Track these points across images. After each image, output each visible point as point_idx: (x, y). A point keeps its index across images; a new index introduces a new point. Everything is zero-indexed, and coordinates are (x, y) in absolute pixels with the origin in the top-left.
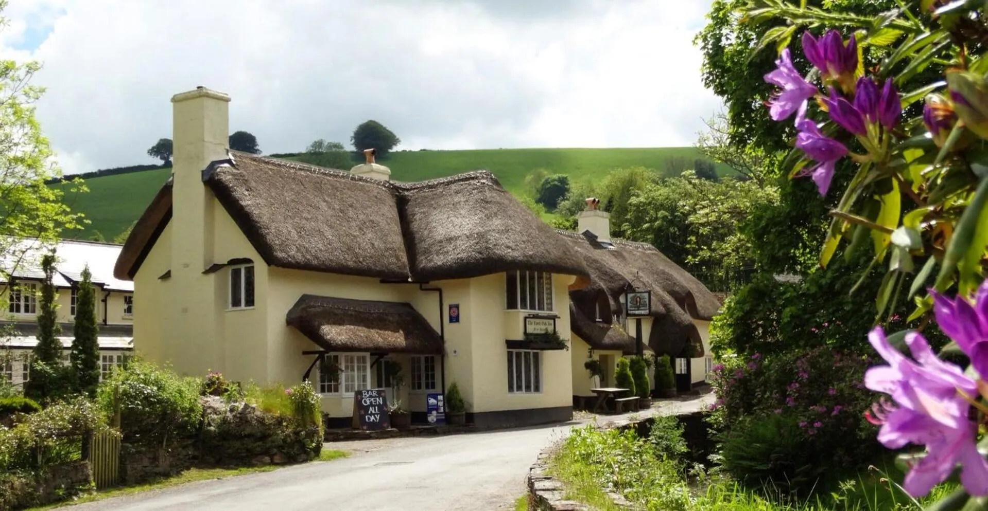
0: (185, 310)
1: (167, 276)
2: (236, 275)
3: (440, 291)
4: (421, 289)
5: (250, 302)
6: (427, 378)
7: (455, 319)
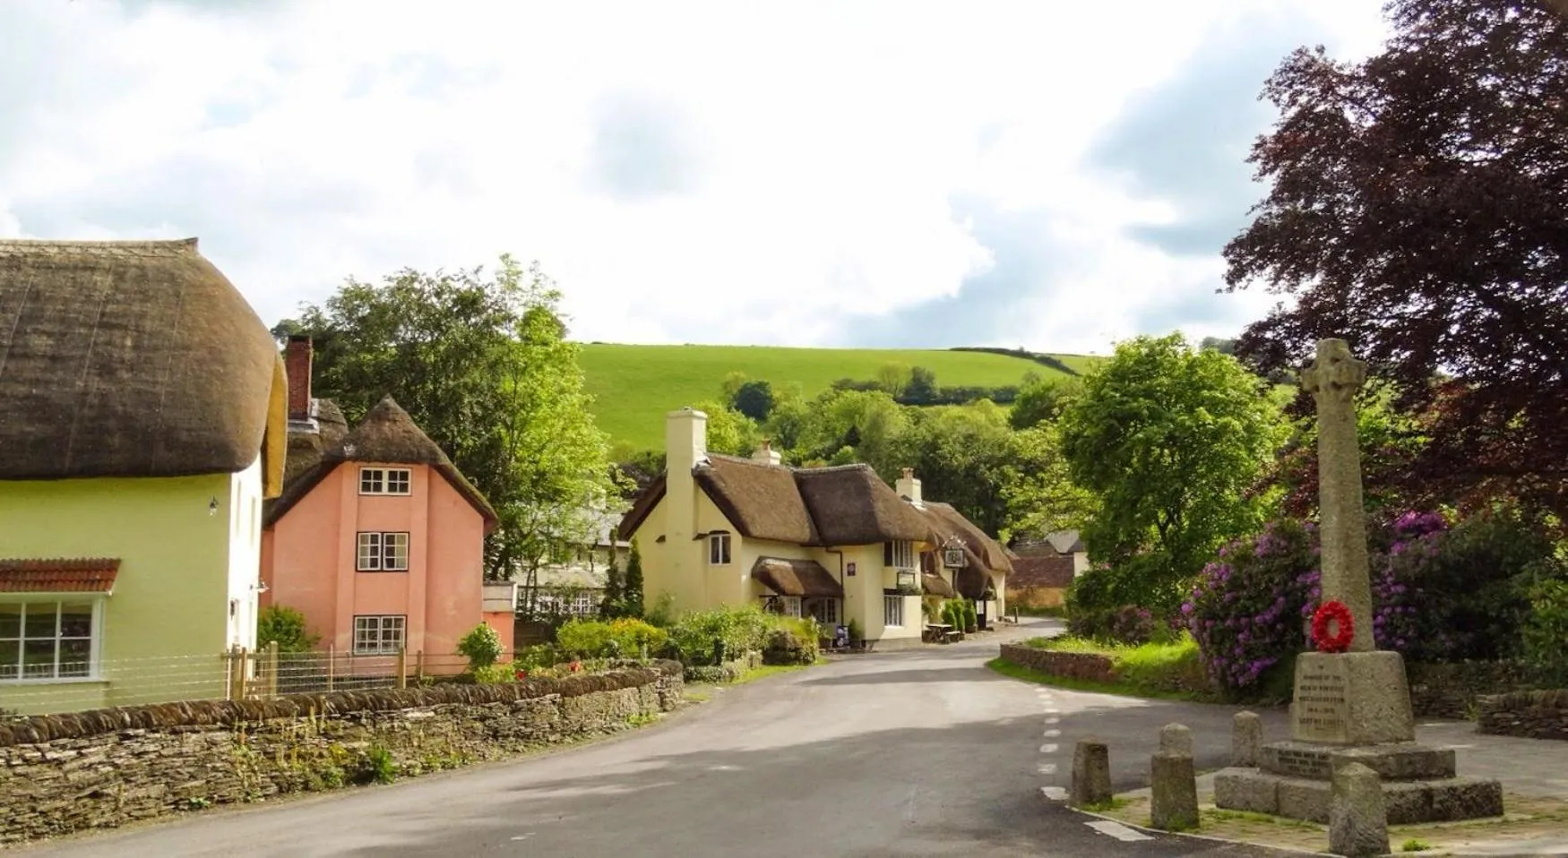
0: (677, 565)
1: (662, 539)
2: (715, 541)
3: (841, 554)
4: (828, 551)
5: (727, 560)
6: (829, 614)
7: (851, 573)
